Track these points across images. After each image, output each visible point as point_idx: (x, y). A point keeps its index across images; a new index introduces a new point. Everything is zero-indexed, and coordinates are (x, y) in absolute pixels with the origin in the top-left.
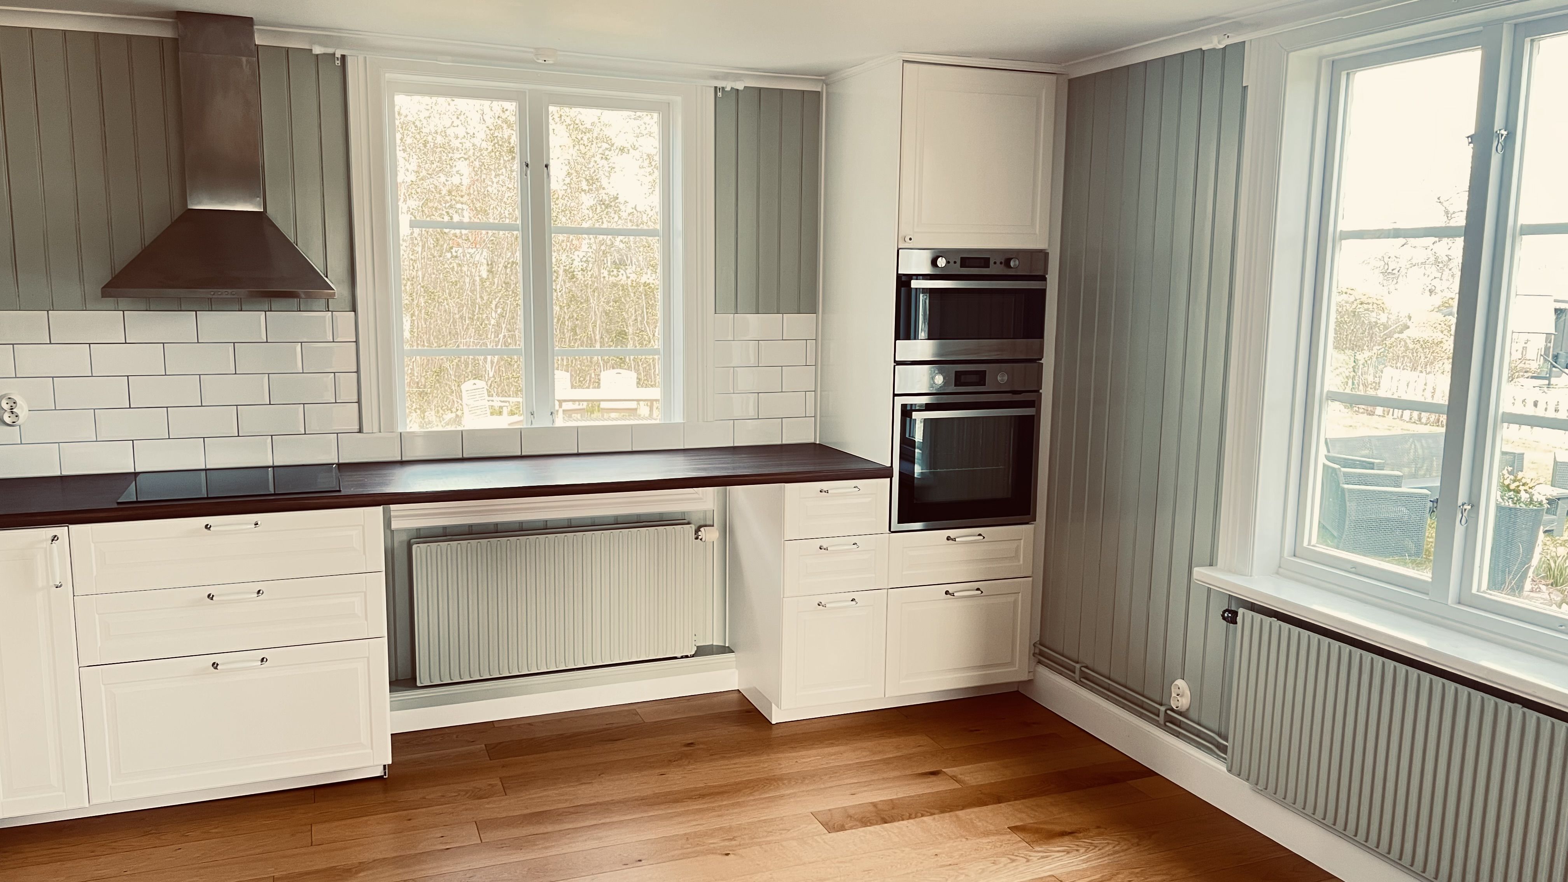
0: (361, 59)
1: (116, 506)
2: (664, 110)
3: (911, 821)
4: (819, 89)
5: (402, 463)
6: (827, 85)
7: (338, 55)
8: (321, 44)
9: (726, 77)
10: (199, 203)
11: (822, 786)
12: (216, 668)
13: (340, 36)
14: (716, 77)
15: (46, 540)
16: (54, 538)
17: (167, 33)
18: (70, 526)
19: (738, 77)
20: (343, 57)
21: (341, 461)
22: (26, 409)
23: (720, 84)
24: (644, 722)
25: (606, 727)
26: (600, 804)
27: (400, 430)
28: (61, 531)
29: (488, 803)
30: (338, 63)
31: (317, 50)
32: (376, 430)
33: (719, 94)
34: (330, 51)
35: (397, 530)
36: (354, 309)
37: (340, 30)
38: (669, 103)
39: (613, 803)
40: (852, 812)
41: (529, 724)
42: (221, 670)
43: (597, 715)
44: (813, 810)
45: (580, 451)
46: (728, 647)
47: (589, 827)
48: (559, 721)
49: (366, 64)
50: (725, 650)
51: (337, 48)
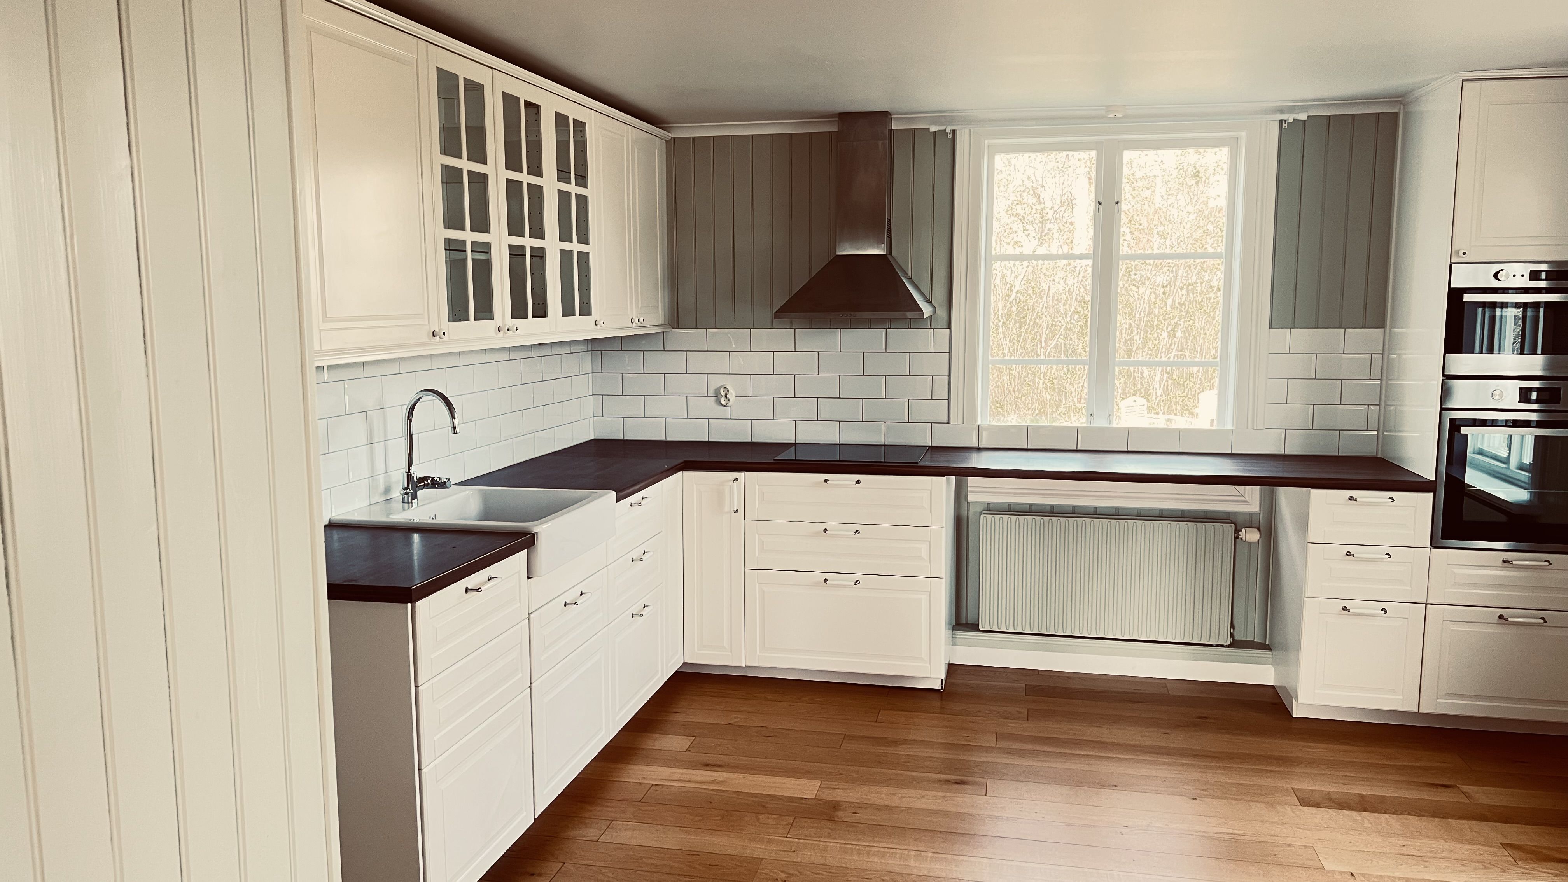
0: (967, 131)
1: (773, 461)
2: (1233, 144)
3: (1395, 816)
4: (1397, 111)
5: (979, 449)
6: (1404, 105)
7: (948, 131)
8: (935, 124)
9: (1291, 109)
10: (844, 250)
11: (1317, 772)
12: (826, 583)
13: (952, 116)
14: (1281, 111)
15: (730, 481)
16: (736, 479)
17: (834, 129)
18: (745, 473)
19: (1304, 109)
20: (954, 132)
21: (933, 445)
22: (734, 395)
23: (1283, 117)
24: (1169, 694)
25: (1135, 691)
26: (1103, 742)
27: (979, 423)
28: (740, 475)
29: (1011, 723)
30: (950, 136)
31: (933, 129)
32: (960, 422)
33: (1284, 125)
34: (942, 128)
35: (973, 503)
36: (950, 327)
37: (952, 111)
38: (1238, 138)
39: (1114, 744)
40: (1333, 797)
41: (1068, 677)
42: (829, 584)
43: (1129, 681)
44: (1293, 786)
45: (1129, 450)
46: (1268, 645)
47: (1083, 755)
48: (1095, 679)
49: (970, 135)
50: (1263, 646)
51: (947, 125)
